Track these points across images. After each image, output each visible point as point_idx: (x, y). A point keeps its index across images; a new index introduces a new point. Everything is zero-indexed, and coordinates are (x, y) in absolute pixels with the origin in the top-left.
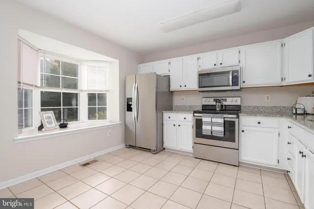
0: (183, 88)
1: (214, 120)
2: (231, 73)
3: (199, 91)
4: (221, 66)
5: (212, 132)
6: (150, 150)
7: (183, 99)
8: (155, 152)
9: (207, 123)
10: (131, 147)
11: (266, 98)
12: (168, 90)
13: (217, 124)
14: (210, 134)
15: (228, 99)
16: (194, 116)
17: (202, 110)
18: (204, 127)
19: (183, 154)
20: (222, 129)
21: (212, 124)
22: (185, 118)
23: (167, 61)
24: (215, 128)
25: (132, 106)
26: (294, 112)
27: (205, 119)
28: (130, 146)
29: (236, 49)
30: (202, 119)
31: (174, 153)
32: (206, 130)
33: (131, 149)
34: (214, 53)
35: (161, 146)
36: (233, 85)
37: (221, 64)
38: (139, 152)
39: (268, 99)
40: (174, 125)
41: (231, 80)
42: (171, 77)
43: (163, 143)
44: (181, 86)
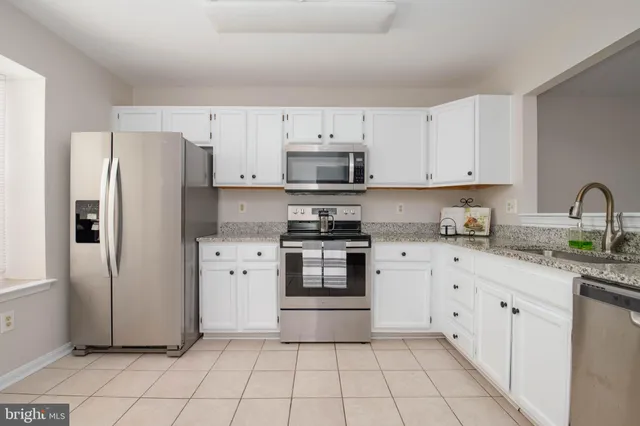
0: (249, 182)
1: (328, 254)
2: (351, 156)
3: (287, 191)
4: (333, 140)
5: (323, 279)
6: (165, 347)
7: (242, 206)
8: (180, 351)
9: (312, 262)
10: (91, 350)
11: (398, 209)
12: (206, 185)
13: (334, 263)
14: (321, 286)
15: (339, 209)
16: (282, 246)
17: (289, 231)
18: (306, 271)
19: (255, 341)
20: (342, 272)
21: (323, 262)
22: (259, 254)
23: (205, 110)
24: (330, 272)
25: (100, 227)
26: (443, 232)
27: (307, 254)
28: (89, 347)
29: (358, 111)
30: (301, 254)
31: (229, 341)
32: (310, 277)
33: (91, 358)
34: (317, 111)
35: (192, 331)
36: (355, 182)
37: (332, 136)
38: (124, 361)
39: (401, 210)
40: (232, 273)
41: (352, 170)
42: (215, 153)
43: (197, 320)
44: (242, 177)
